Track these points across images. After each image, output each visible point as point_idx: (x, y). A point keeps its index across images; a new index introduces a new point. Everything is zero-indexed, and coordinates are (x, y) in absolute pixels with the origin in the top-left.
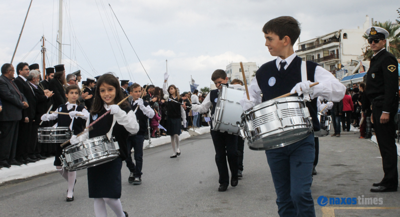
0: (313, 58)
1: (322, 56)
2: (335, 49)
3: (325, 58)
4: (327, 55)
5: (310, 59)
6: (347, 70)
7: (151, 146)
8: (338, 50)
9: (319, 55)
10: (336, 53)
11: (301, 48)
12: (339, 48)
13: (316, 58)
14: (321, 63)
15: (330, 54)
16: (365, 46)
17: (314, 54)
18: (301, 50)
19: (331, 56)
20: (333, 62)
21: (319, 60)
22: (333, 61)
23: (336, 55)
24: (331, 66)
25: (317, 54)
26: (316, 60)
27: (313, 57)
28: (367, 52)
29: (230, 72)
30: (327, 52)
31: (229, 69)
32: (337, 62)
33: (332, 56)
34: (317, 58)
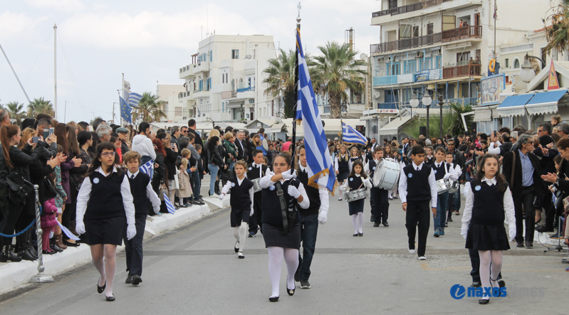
0: (416, 34)
1: (437, 29)
2: (472, 13)
3: (446, 35)
4: (451, 27)
5: (408, 34)
6: (507, 77)
7: (43, 279)
8: (477, 17)
9: (430, 27)
10: (472, 22)
11: (386, 7)
12: (480, 10)
13: (423, 32)
14: (435, 45)
15: (458, 27)
16: (551, 13)
17: (418, 24)
18: (387, 12)
19: (461, 29)
20: (465, 46)
21: (430, 38)
22: (464, 42)
23: (473, 29)
24: (458, 54)
25: (426, 23)
26: (422, 37)
27: (416, 29)
28: (555, 27)
29: (208, 58)
30: (451, 20)
31: (206, 51)
32: (474, 44)
33: (462, 31)
34: (425, 33)
